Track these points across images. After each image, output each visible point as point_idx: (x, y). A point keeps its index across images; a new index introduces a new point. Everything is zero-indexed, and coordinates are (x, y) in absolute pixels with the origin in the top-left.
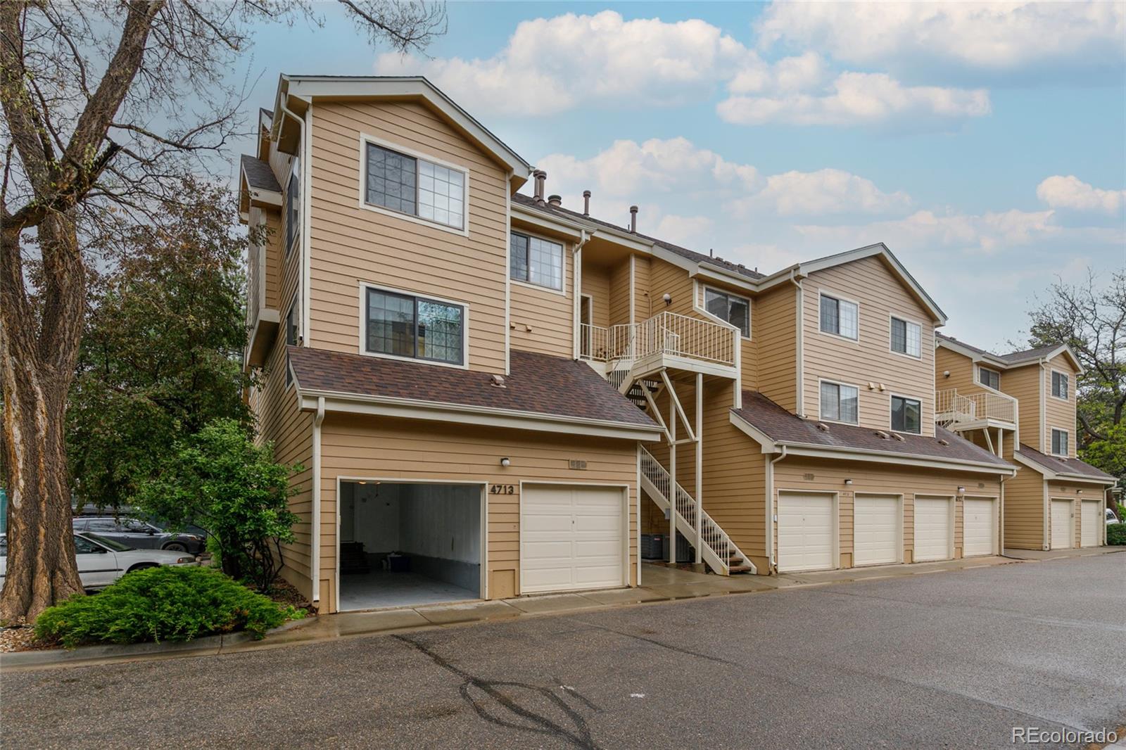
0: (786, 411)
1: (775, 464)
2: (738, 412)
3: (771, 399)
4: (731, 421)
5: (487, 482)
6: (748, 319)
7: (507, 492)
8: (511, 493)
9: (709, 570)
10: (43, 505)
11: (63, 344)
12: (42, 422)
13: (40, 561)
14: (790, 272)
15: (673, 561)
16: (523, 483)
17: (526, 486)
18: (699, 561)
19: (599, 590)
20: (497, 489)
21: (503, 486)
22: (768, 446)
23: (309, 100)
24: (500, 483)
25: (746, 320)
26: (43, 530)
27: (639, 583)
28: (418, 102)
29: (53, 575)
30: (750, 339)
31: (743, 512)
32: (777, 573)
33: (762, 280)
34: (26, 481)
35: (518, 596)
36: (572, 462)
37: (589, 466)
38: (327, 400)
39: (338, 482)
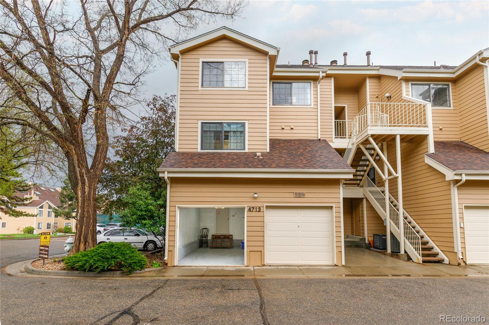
0: (482, 150)
1: (459, 188)
2: (431, 156)
3: (470, 144)
4: (426, 162)
5: (246, 206)
6: (449, 95)
7: (257, 211)
8: (259, 211)
9: (409, 259)
10: (85, 219)
11: (97, 162)
12: (87, 189)
13: (82, 238)
14: (476, 58)
15: (389, 251)
16: (266, 206)
17: (268, 207)
18: (402, 252)
19: (315, 266)
20: (252, 209)
21: (255, 208)
22: (450, 175)
23: (178, 53)
24: (253, 206)
25: (448, 96)
26: (84, 227)
27: (344, 263)
28: (224, 38)
29: (85, 243)
30: (452, 108)
31: (438, 221)
32: (466, 264)
33: (455, 70)
34: (81, 210)
35: (264, 265)
36: (296, 193)
37: (307, 195)
38: (168, 172)
39: (177, 207)
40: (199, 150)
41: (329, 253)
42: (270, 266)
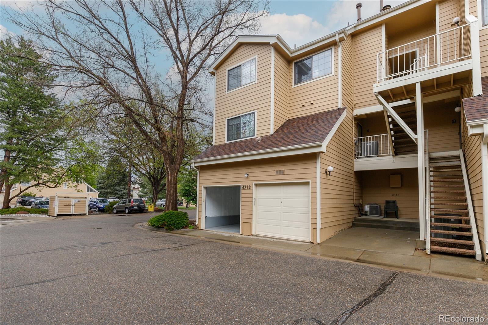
5: (241, 185)
7: (248, 188)
8: (250, 189)
16: (254, 184)
17: (257, 185)
20: (244, 187)
21: (247, 186)
23: (213, 70)
24: (245, 184)
27: (318, 241)
35: (252, 235)
36: (277, 171)
37: (286, 172)
38: (195, 163)
39: (203, 188)
40: (226, 142)
41: (307, 229)
42: (257, 236)
